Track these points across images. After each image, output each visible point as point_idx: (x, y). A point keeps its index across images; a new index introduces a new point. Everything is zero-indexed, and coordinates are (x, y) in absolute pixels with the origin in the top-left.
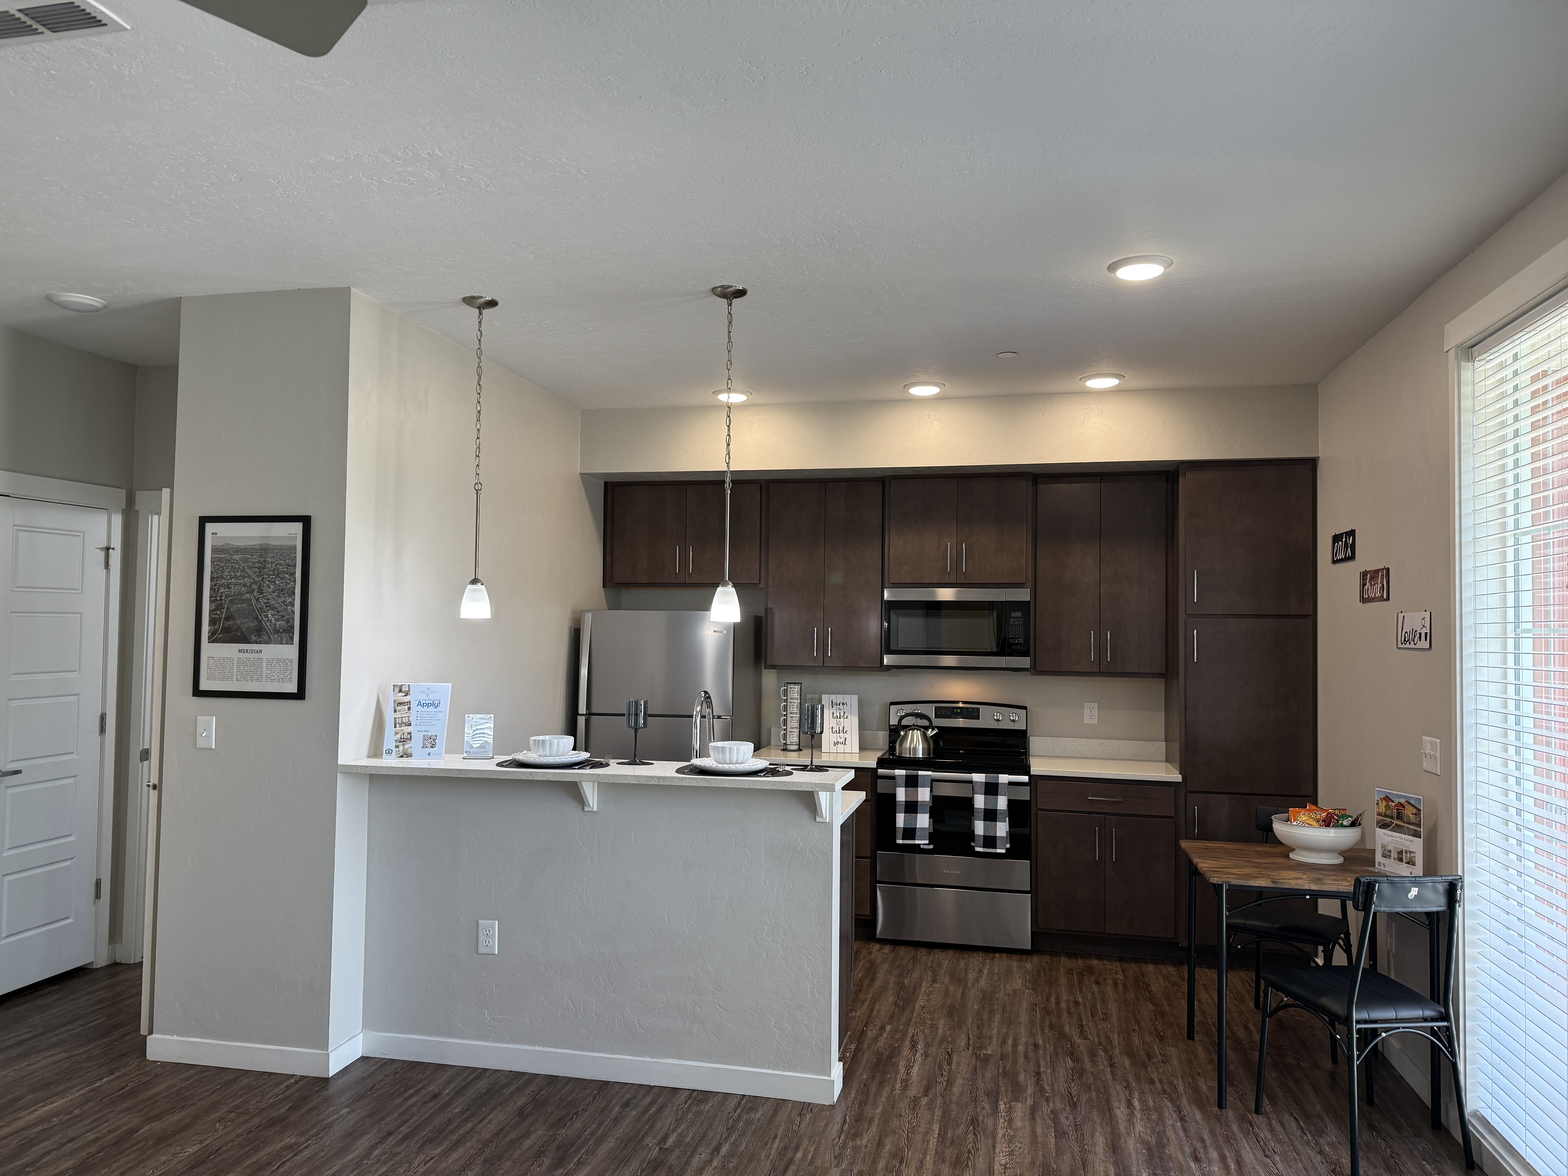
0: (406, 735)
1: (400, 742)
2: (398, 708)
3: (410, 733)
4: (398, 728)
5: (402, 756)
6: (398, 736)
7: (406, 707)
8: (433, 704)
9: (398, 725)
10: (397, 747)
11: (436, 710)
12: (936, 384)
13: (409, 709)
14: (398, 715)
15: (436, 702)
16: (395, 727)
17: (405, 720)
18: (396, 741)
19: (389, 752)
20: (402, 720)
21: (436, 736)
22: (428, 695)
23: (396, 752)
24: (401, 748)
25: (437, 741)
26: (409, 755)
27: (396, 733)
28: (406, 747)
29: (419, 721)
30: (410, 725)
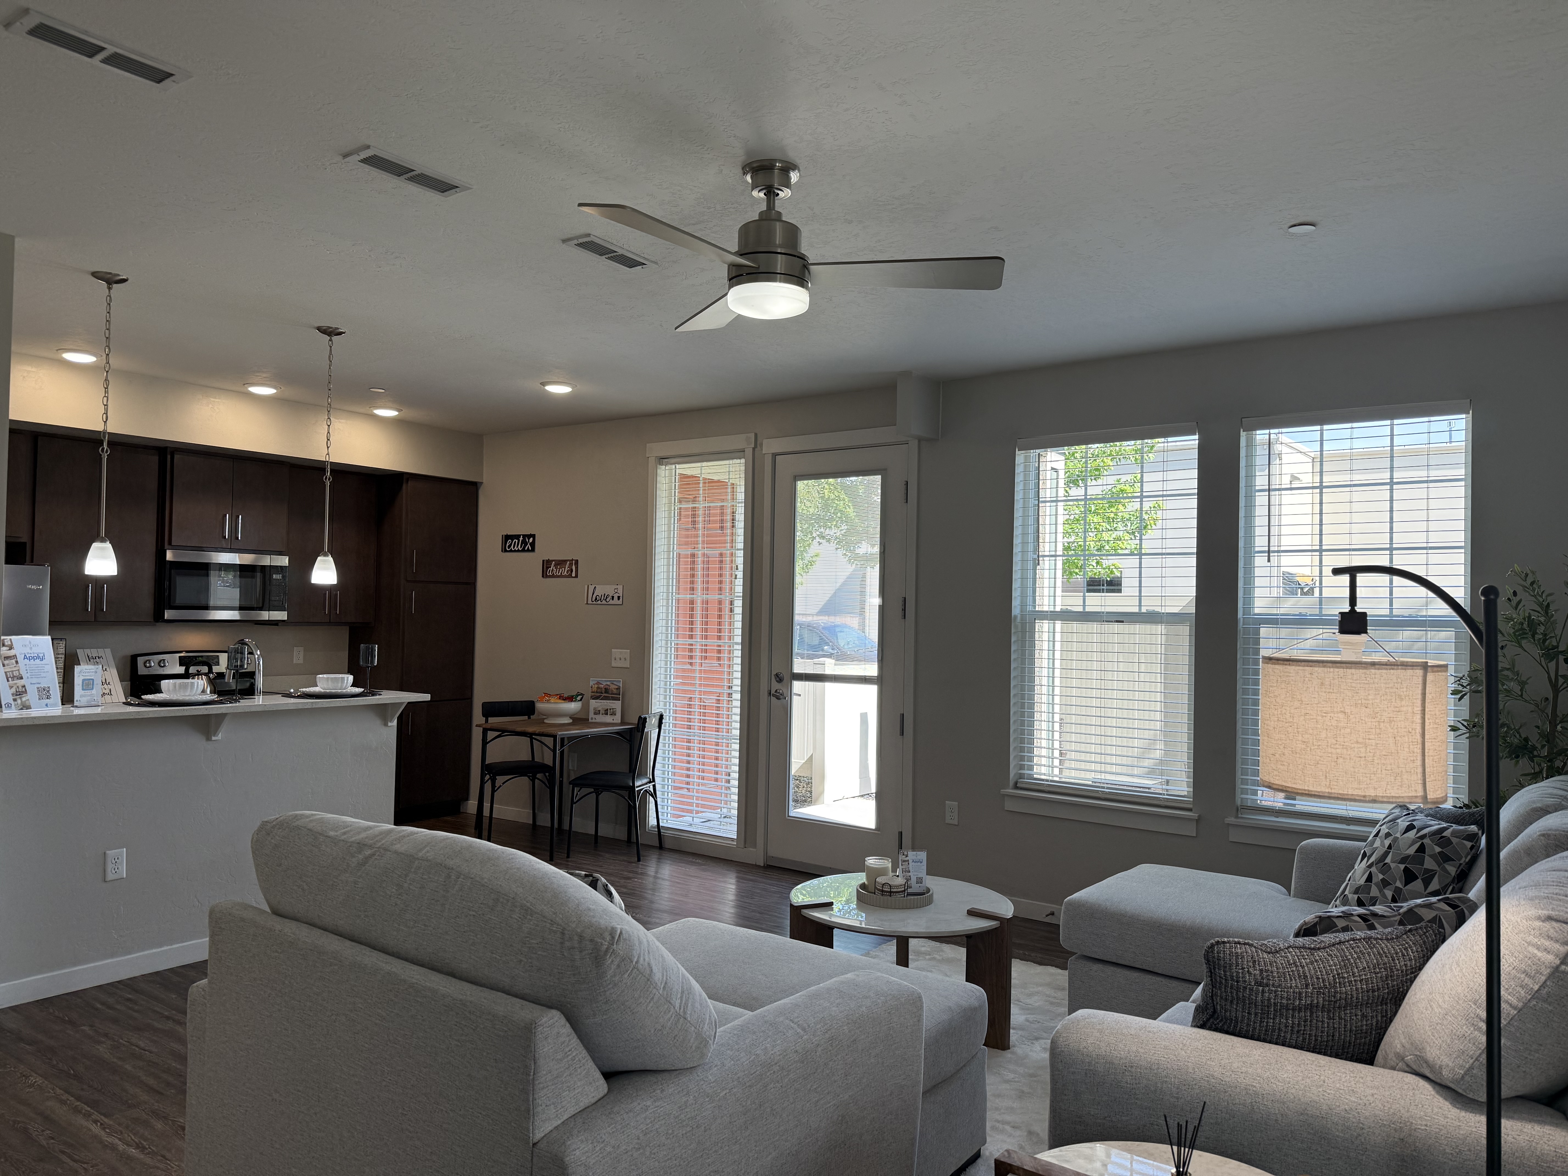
0: (20, 688)
1: (17, 695)
2: (6, 662)
3: (24, 686)
4: (11, 682)
5: (22, 709)
6: (13, 690)
7: (14, 661)
8: (38, 657)
9: (10, 679)
10: (15, 700)
11: (42, 662)
12: (275, 388)
13: (17, 662)
14: (8, 669)
15: (41, 655)
16: (8, 681)
17: (16, 674)
18: (13, 694)
19: (9, 706)
20: (13, 674)
21: (49, 688)
22: (31, 648)
23: (15, 705)
24: (19, 701)
25: (51, 692)
26: (28, 707)
27: (11, 687)
28: (24, 699)
29: (29, 674)
30: (22, 678)
